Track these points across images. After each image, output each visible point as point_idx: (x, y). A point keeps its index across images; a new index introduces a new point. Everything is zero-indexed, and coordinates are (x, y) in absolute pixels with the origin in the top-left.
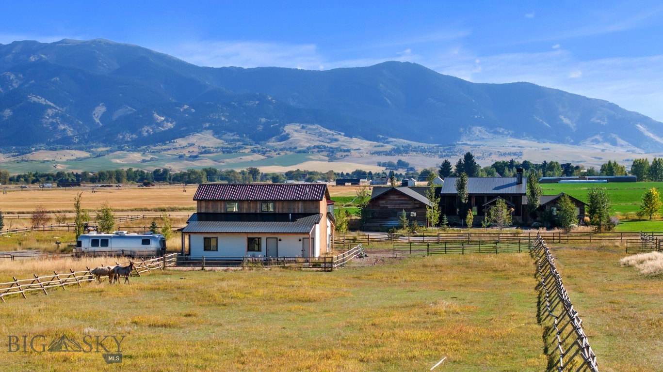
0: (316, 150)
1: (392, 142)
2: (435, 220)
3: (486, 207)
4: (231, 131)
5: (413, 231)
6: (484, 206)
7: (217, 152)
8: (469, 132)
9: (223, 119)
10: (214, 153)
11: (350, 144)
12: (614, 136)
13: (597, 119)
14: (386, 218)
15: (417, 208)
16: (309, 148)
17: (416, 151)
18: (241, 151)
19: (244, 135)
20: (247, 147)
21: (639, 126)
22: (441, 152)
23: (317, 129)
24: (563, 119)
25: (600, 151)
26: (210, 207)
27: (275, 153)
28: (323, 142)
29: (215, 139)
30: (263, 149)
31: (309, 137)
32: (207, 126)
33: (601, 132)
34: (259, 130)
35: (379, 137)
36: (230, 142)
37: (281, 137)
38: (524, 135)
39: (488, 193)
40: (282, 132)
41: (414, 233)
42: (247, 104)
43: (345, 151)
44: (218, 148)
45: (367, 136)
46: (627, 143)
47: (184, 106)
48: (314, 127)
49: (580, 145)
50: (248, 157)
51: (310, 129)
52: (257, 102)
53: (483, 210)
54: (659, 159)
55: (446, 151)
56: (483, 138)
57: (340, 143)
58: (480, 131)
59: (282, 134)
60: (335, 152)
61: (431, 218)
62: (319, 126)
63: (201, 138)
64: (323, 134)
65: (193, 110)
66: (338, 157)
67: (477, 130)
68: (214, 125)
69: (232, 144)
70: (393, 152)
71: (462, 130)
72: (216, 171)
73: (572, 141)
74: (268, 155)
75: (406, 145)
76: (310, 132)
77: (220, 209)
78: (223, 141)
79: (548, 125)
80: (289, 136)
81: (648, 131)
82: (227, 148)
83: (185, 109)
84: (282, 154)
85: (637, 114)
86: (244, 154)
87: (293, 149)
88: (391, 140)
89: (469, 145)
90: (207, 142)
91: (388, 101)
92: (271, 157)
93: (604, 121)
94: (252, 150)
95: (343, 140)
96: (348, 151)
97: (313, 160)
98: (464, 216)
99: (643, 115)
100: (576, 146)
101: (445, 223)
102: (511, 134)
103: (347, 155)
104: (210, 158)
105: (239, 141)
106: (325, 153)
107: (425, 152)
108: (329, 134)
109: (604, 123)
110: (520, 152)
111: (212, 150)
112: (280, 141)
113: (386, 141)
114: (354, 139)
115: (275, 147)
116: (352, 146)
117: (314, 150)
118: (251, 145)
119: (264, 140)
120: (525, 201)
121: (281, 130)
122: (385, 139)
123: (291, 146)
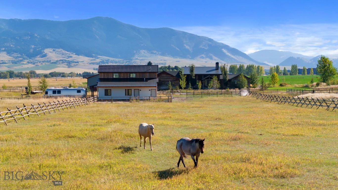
0: (61, 62)
1: (100, 58)
2: (184, 86)
4: (16, 52)
7: (9, 63)
8: (139, 53)
9: (12, 46)
10: (8, 63)
12: (211, 55)
13: (203, 46)
15: (175, 80)
16: (57, 61)
17: (112, 63)
18: (22, 63)
19: (23, 54)
20: (25, 60)
21: (223, 50)
22: (125, 63)
23: (61, 51)
24: (186, 46)
25: (205, 62)
26: (106, 75)
27: (40, 64)
28: (64, 58)
29: (8, 56)
30: (33, 61)
31: (57, 55)
32: (3, 49)
33: (205, 53)
34: (31, 52)
35: (93, 55)
36: (17, 57)
37: (43, 55)
38: (166, 54)
39: (204, 74)
40: (43, 53)
42: (24, 38)
43: (76, 62)
44: (10, 61)
45: (87, 55)
46: (218, 58)
48: (59, 50)
49: (194, 59)
50: (26, 66)
51: (57, 51)
52: (29, 37)
53: (202, 82)
54: (242, 65)
55: (128, 62)
56: (146, 56)
57: (73, 58)
58: (144, 52)
59: (43, 54)
60: (71, 63)
61: (182, 85)
62: (62, 50)
64: (64, 54)
66: (73, 65)
67: (142, 52)
68: (7, 49)
69: (17, 59)
70: (101, 63)
71: (135, 52)
72: (13, 72)
73: (190, 57)
74: (36, 64)
75: (107, 59)
76: (57, 53)
77: (110, 76)
78: (12, 57)
79: (178, 49)
80: (47, 55)
81: (228, 52)
82: (14, 61)
84: (44, 64)
85: (223, 44)
86: (23, 64)
88: (99, 57)
89: (139, 59)
90: (4, 58)
91: (97, 37)
92: (38, 66)
93: (206, 47)
94: (27, 62)
95: (74, 57)
96: (78, 62)
97: (60, 67)
99: (225, 45)
100: (192, 60)
101: (190, 87)
102: (160, 54)
103: (77, 65)
104: (6, 66)
105: (20, 57)
106: (66, 64)
108: (67, 54)
109: (206, 48)
110: (165, 63)
111: (7, 62)
112: (42, 57)
113: (97, 57)
114: (80, 56)
115: (40, 61)
116: (79, 60)
117: (60, 62)
118: (27, 59)
119: (34, 57)
120: (221, 77)
121: (42, 52)
122: (96, 56)
123: (48, 60)
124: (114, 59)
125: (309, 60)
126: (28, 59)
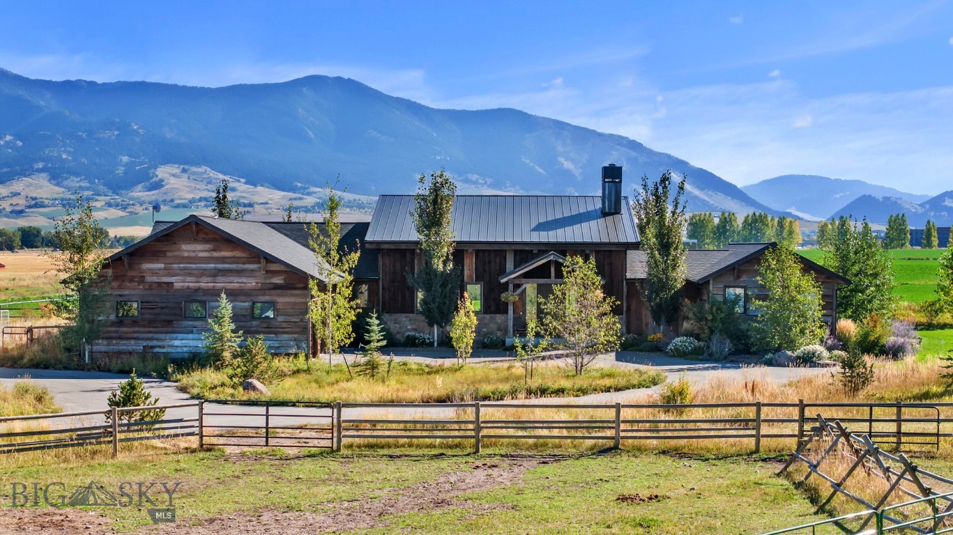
0: (203, 204)
1: (315, 193)
2: (338, 331)
3: (511, 286)
4: (77, 174)
5: (246, 375)
6: (507, 283)
7: (53, 205)
9: (64, 156)
10: (49, 207)
11: (253, 195)
14: (169, 322)
15: (277, 287)
16: (190, 201)
17: (350, 207)
19: (96, 181)
20: (99, 198)
23: (205, 173)
24: (564, 162)
27: (141, 208)
29: (52, 187)
30: (123, 201)
31: (193, 185)
32: (41, 167)
34: (118, 174)
35: (297, 186)
36: (75, 190)
37: (151, 184)
38: (508, 185)
39: (517, 239)
40: (153, 177)
41: (248, 387)
42: (101, 135)
43: (245, 205)
44: (56, 199)
45: (280, 184)
47: (5, 137)
48: (201, 171)
50: (99, 213)
51: (194, 173)
52: (116, 133)
53: (503, 295)
57: (239, 194)
59: (153, 180)
61: (324, 323)
62: (209, 169)
63: (31, 185)
64: (214, 181)
65: (20, 144)
68: (50, 165)
69: (77, 193)
70: (316, 208)
74: (130, 210)
76: (194, 177)
78: (63, 190)
79: (541, 170)
80: (163, 183)
82: (70, 199)
83: (6, 142)
86: (94, 208)
87: (169, 202)
88: (314, 191)
90: (39, 191)
91: (310, 133)
92: (136, 214)
94: (106, 203)
95: (243, 189)
96: (250, 205)
98: (442, 312)
101: (374, 345)
102: (488, 183)
103: (248, 212)
104: (43, 214)
105: (88, 189)
107: (364, 208)
111: (46, 202)
112: (149, 190)
113: (306, 191)
114: (259, 187)
115: (143, 199)
116: (256, 199)
117: (199, 204)
118: (105, 195)
119: (126, 188)
120: (637, 266)
121: (151, 175)
122: (304, 188)
123: (165, 197)
124: (357, 197)
125: (917, 205)
126: (107, 196)
